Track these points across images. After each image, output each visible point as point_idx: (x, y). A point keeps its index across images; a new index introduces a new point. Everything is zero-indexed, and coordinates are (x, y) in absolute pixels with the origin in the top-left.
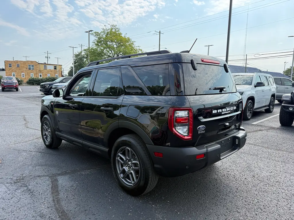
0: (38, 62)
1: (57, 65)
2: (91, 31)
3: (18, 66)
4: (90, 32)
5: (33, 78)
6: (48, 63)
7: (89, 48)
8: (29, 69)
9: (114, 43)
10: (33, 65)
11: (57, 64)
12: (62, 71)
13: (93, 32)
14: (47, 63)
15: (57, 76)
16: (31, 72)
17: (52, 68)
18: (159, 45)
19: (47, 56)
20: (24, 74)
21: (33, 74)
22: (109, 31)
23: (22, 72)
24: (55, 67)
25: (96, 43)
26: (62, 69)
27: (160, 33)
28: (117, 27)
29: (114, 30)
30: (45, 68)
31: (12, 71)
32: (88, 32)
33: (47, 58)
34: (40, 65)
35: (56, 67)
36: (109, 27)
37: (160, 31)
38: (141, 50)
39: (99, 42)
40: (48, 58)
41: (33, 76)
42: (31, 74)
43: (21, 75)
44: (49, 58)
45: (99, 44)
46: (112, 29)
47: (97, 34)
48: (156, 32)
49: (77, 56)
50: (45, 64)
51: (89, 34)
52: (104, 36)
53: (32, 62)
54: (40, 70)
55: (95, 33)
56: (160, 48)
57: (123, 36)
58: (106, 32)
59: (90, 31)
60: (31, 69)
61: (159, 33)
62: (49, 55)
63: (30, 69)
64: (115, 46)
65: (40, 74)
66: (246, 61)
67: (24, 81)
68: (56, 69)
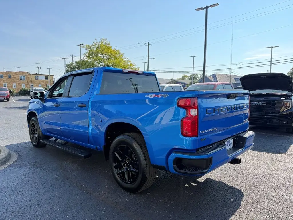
0: (29, 73)
3: (10, 77)
4: (82, 45)
5: (25, 89)
6: (40, 74)
7: (81, 60)
8: (20, 80)
9: (104, 56)
10: (24, 75)
11: (49, 74)
12: (53, 82)
13: (84, 45)
14: (38, 74)
15: (48, 86)
16: (23, 83)
17: (44, 78)
18: (148, 56)
19: (38, 67)
20: (15, 84)
21: (25, 84)
22: (100, 44)
23: (14, 83)
24: (46, 77)
25: (87, 55)
28: (107, 40)
29: (104, 44)
30: (37, 78)
31: (4, 82)
32: (79, 45)
33: (39, 68)
34: (32, 75)
35: (47, 77)
36: (99, 41)
37: (148, 43)
38: (130, 61)
39: (90, 54)
40: (40, 69)
41: (24, 86)
42: (23, 84)
43: (12, 86)
44: (41, 68)
45: (90, 56)
46: (102, 42)
48: (145, 44)
49: (68, 66)
50: (36, 74)
51: (80, 47)
52: (95, 49)
53: (23, 73)
54: (31, 81)
55: (87, 46)
56: (149, 58)
57: (113, 48)
58: (97, 45)
59: (81, 44)
60: (22, 80)
61: (148, 45)
62: (40, 66)
63: (21, 80)
64: (105, 58)
65: (31, 84)
66: (231, 70)
67: (16, 92)
68: (47, 79)
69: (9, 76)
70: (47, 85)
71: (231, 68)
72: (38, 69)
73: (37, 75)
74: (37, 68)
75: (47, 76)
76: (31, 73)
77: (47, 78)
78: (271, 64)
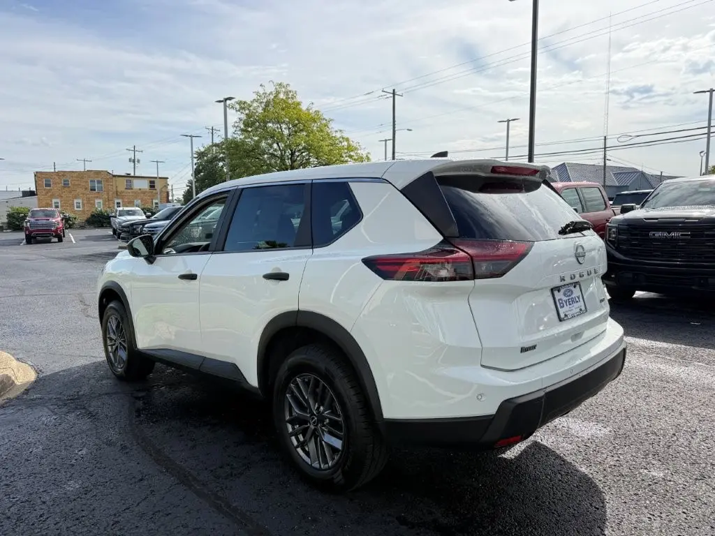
0: (111, 172)
1: (156, 178)
2: (230, 99)
3: (66, 185)
4: (228, 102)
5: (101, 212)
6: (137, 174)
7: (226, 138)
8: (91, 190)
9: (284, 126)
10: (100, 179)
11: (156, 176)
12: (168, 193)
13: (233, 101)
14: (132, 175)
15: (156, 203)
16: (97, 197)
17: (145, 185)
18: (392, 124)
19: (133, 158)
20: (80, 201)
21: (101, 201)
22: (272, 97)
23: (76, 197)
24: (151, 182)
25: (242, 127)
26: (170, 187)
27: (394, 93)
28: (289, 88)
29: (282, 96)
30: (129, 187)
31: (53, 196)
32: (222, 101)
33: (134, 162)
34: (117, 179)
35: (153, 182)
36: (270, 89)
37: (394, 90)
38: (347, 140)
39: (249, 124)
40: (136, 163)
41: (99, 206)
42: (97, 201)
43: (73, 204)
44: (138, 161)
45: (250, 129)
46: (278, 93)
47: (243, 106)
48: (385, 94)
49: (201, 155)
50: (128, 176)
51: (225, 107)
52: (260, 110)
53: (98, 173)
54: (117, 192)
55: (240, 103)
56: (396, 129)
57: (304, 107)
58: (265, 100)
59: (226, 99)
60: (95, 190)
61: (392, 95)
62: (138, 155)
63: (93, 189)
64: (286, 132)
65: (116, 201)
66: (605, 154)
67: (81, 219)
68: (154, 187)
69: (65, 181)
70: (154, 201)
71: (605, 148)
72: (133, 164)
73: (130, 179)
74: (130, 160)
75: (153, 179)
76: (115, 174)
77: (152, 186)
78: (709, 133)
